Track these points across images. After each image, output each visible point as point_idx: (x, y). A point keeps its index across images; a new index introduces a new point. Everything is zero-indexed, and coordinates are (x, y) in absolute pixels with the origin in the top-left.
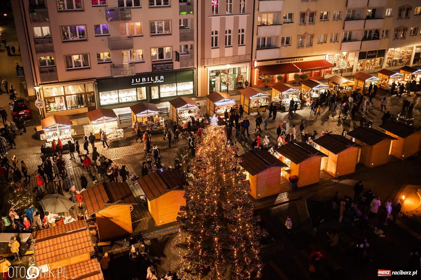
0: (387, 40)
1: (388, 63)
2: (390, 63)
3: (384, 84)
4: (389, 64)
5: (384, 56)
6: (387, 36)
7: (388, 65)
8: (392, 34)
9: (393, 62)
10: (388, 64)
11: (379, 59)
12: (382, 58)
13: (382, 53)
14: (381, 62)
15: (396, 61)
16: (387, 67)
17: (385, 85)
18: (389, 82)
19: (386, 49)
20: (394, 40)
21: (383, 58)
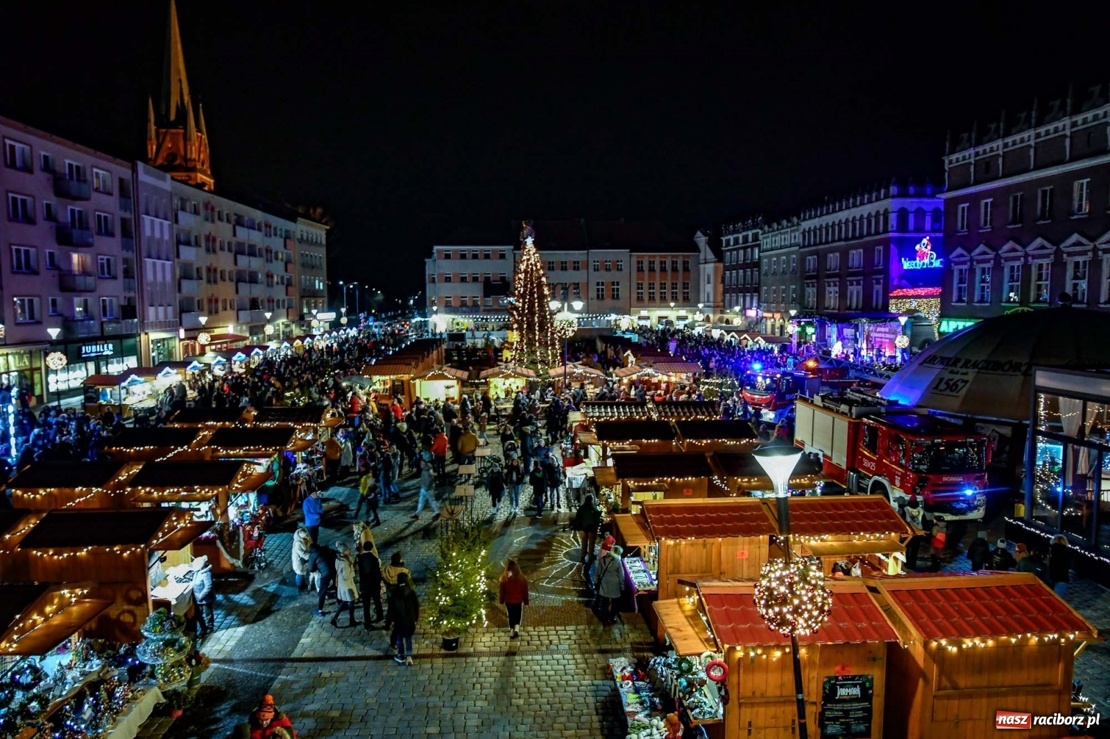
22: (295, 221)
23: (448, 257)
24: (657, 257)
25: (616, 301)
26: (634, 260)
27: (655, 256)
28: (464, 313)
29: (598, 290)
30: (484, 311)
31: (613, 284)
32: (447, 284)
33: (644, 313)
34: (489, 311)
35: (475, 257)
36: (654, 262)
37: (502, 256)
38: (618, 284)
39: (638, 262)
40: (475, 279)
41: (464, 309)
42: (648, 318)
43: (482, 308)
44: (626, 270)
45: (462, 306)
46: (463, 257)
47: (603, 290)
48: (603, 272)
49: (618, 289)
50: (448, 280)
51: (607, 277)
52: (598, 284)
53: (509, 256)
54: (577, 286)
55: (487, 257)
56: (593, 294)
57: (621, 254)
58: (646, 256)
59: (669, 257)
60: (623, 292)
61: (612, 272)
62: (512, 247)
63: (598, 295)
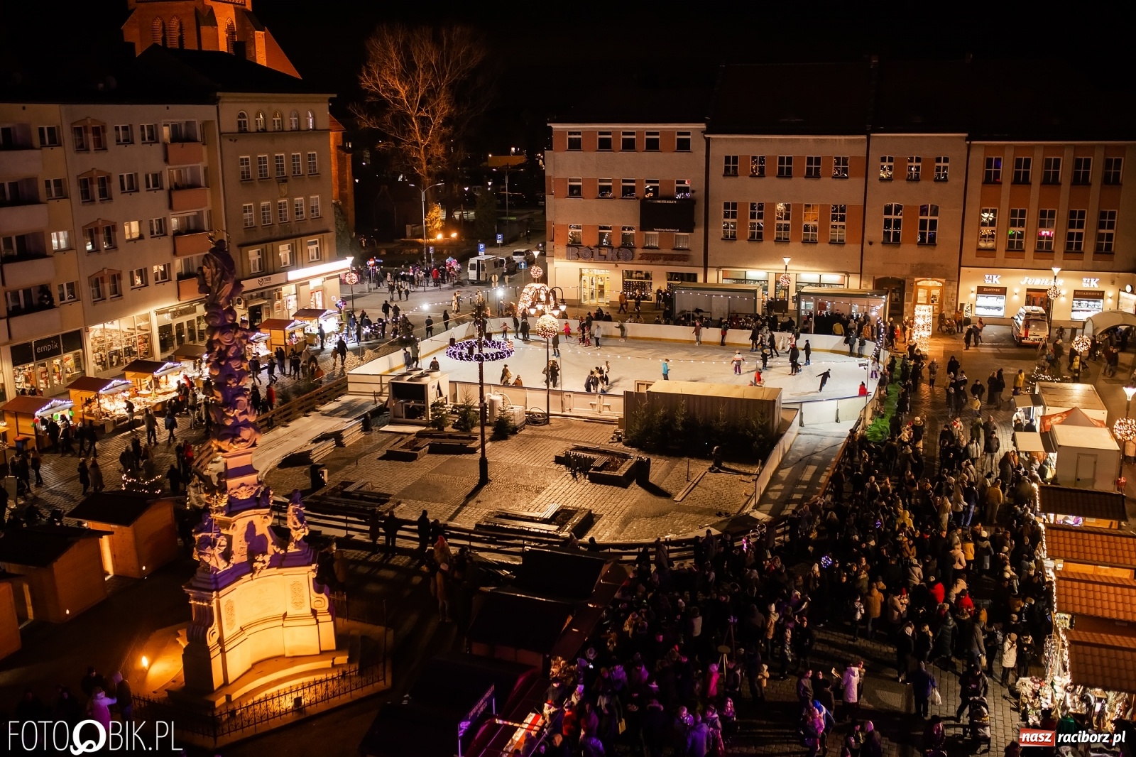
0: (77, 306)
1: (98, 361)
2: (104, 359)
3: (90, 413)
4: (103, 363)
5: (82, 347)
6: (74, 297)
7: (99, 367)
8: (86, 291)
9: (111, 357)
10: (98, 364)
11: (70, 355)
12: (79, 353)
13: (74, 340)
14: (79, 362)
15: (116, 353)
16: (97, 372)
17: (93, 415)
18: (102, 406)
19: (83, 328)
20: (94, 305)
21: (80, 351)
22: (215, 101)
23: (575, 145)
24: (1038, 151)
25: (925, 251)
26: (978, 157)
27: (1033, 147)
28: (604, 259)
29: (888, 223)
30: (643, 257)
31: (924, 210)
32: (572, 201)
33: (994, 279)
34: (652, 257)
35: (629, 145)
36: (1028, 162)
37: (684, 145)
38: (935, 211)
39: (989, 162)
40: (628, 192)
41: (604, 252)
42: (1002, 291)
43: (639, 251)
44: (956, 181)
45: (600, 246)
46: (605, 145)
47: (897, 223)
48: (901, 184)
49: (933, 224)
50: (575, 192)
51: (909, 196)
52: (888, 210)
53: (698, 145)
54: (839, 213)
55: (652, 145)
56: (875, 231)
57: (949, 143)
58: (1008, 151)
59: (1067, 152)
60: (946, 232)
61: (922, 183)
62: (703, 126)
63: (887, 234)
